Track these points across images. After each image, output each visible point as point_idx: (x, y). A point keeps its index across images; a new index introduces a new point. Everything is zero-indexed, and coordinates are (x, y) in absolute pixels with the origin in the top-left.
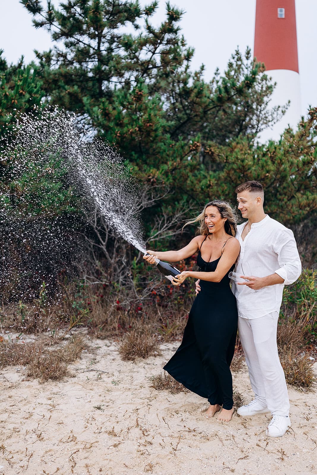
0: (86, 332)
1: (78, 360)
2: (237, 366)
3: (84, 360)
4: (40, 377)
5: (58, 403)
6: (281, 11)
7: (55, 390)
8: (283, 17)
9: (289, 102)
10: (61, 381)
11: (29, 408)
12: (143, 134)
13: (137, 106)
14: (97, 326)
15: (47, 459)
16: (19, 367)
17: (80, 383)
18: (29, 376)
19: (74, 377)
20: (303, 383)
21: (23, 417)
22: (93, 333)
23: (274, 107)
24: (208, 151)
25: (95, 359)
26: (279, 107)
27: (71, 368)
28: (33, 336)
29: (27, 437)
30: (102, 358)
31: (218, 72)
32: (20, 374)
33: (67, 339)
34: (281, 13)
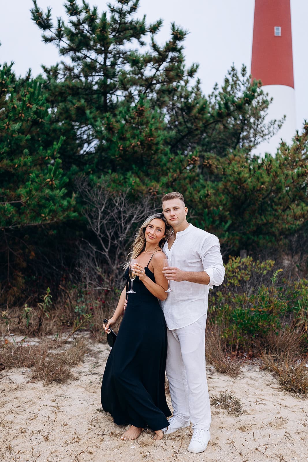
0: (88, 336)
1: (81, 363)
2: (235, 372)
3: (86, 363)
4: (44, 379)
5: (63, 404)
6: (278, 29)
7: (59, 392)
8: (280, 35)
9: (285, 116)
10: (65, 384)
11: (34, 409)
12: (145, 147)
13: (139, 121)
14: (98, 330)
15: (53, 460)
16: (24, 369)
17: (83, 386)
18: (34, 378)
19: (77, 380)
20: (300, 390)
21: (28, 418)
22: (96, 337)
23: (270, 121)
24: (206, 163)
25: (98, 363)
26: (275, 121)
27: (74, 371)
28: (37, 339)
29: (33, 438)
30: (103, 361)
31: (217, 87)
32: (25, 376)
33: (70, 343)
34: (278, 31)
